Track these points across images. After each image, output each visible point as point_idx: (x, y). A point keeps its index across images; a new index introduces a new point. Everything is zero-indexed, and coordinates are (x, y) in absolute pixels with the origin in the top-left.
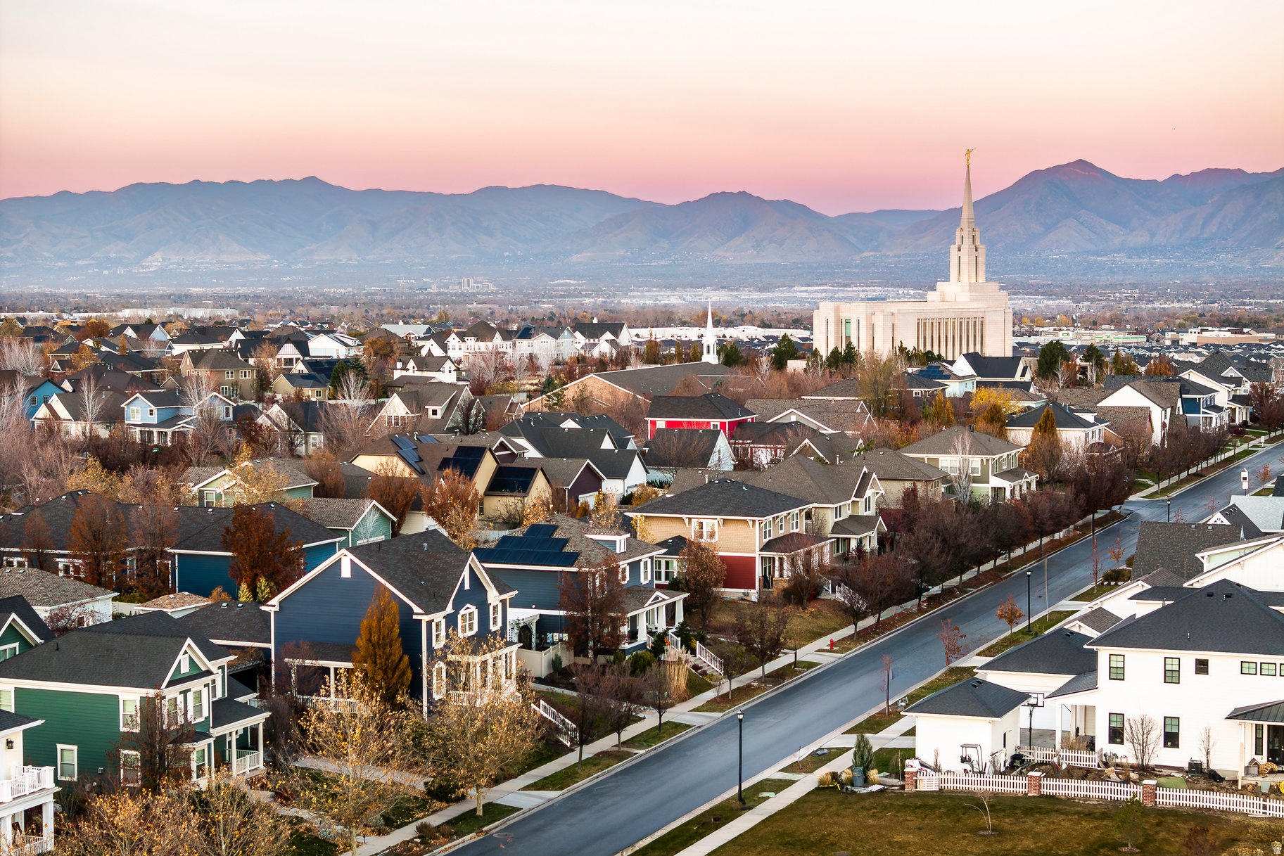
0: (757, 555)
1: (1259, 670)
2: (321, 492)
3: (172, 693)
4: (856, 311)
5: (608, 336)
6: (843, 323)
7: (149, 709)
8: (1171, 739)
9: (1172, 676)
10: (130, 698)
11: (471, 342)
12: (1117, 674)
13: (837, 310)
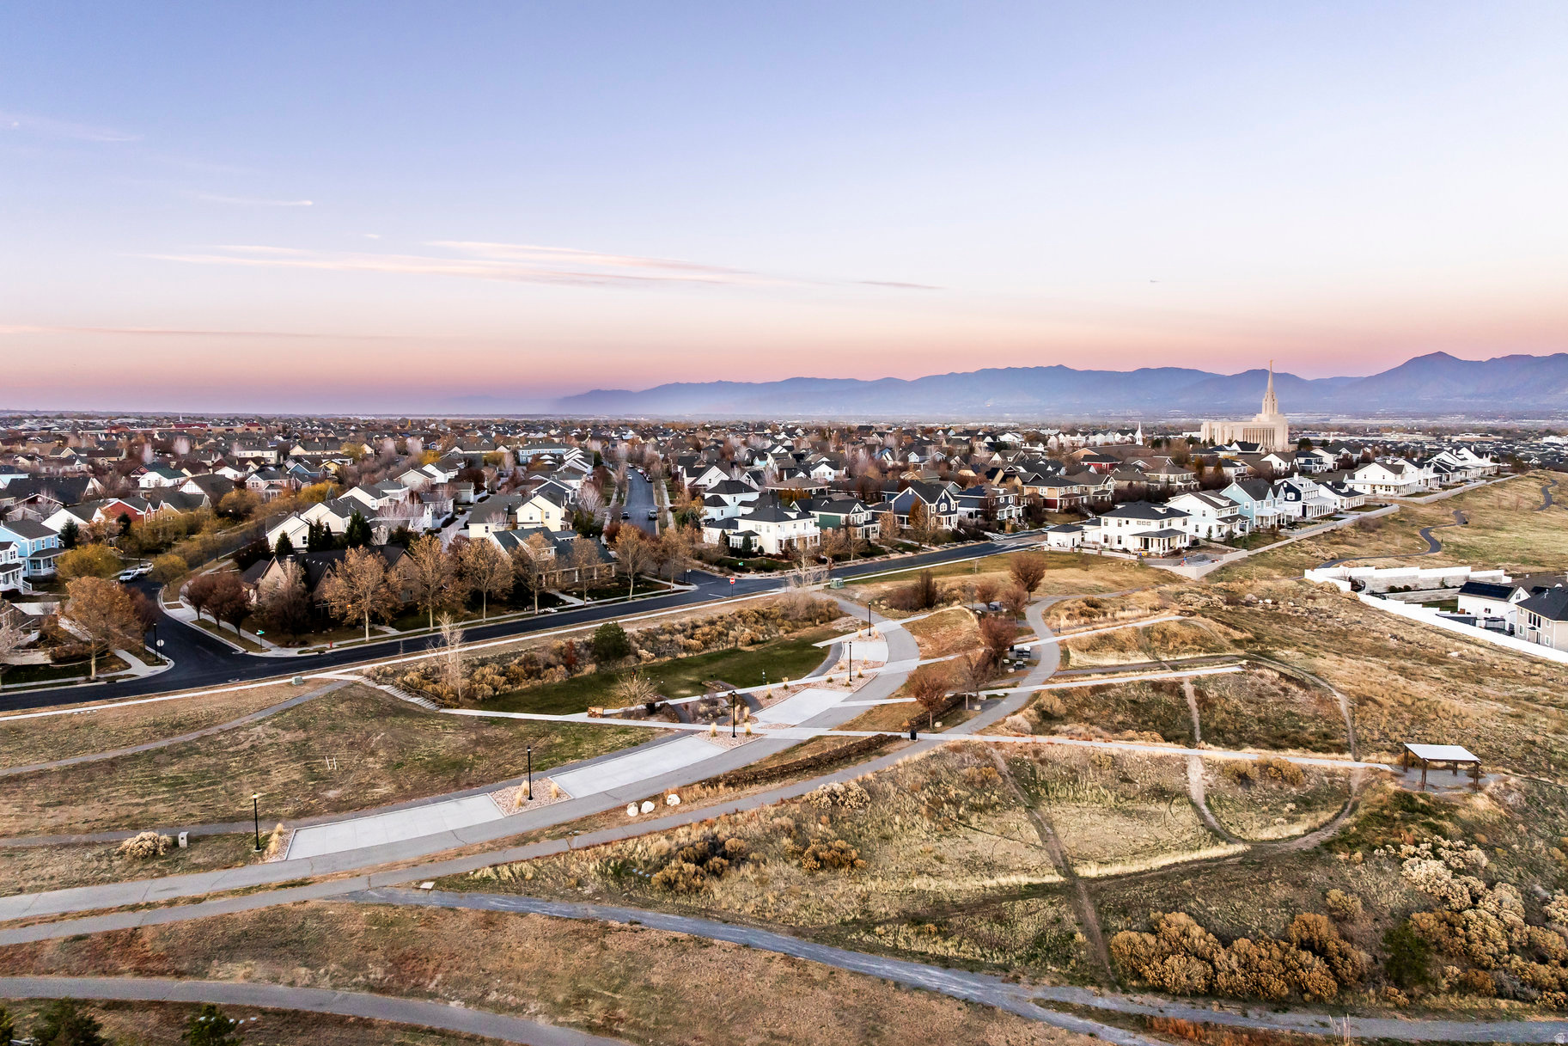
0: (1058, 499)
1: (1143, 523)
2: (941, 479)
3: (854, 515)
4: (1217, 425)
5: (1130, 434)
6: (1211, 430)
7: (847, 518)
8: (1120, 542)
9: (1120, 525)
10: (843, 516)
11: (1068, 436)
12: (1106, 524)
13: (1210, 425)
